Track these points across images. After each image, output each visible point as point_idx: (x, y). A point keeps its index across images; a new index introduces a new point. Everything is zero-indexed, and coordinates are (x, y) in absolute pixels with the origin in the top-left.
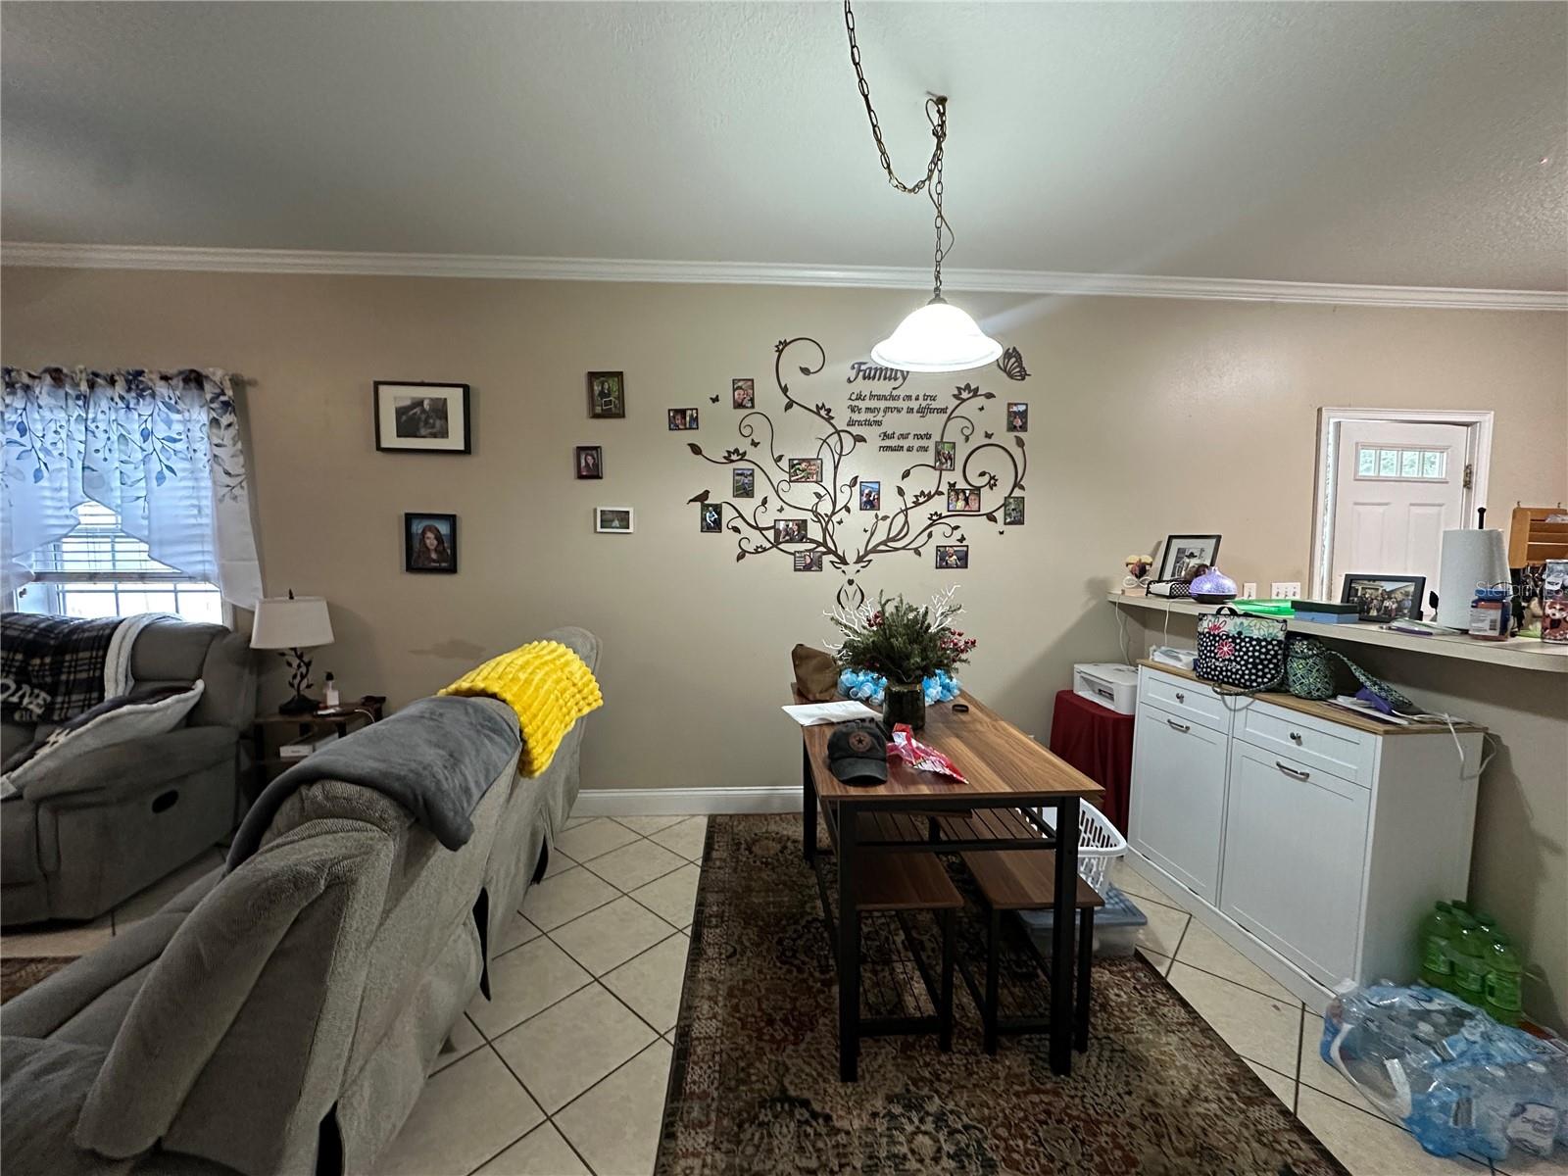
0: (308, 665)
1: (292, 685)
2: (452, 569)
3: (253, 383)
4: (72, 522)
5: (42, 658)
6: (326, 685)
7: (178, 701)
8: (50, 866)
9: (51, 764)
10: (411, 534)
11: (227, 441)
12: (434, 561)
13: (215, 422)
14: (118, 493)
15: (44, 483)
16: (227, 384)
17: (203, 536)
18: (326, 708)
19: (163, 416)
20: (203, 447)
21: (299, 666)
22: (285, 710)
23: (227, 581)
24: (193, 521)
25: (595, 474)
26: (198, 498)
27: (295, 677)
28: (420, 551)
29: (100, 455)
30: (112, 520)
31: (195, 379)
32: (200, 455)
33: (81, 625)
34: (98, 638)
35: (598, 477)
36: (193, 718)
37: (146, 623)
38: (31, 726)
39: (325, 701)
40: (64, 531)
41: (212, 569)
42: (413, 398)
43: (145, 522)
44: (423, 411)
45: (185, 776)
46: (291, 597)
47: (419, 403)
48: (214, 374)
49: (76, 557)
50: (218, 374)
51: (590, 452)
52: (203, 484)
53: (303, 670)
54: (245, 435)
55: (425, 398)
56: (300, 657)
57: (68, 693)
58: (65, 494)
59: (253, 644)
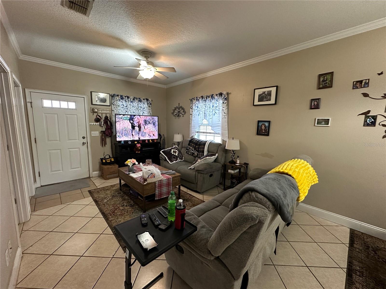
0: (235, 154)
1: (231, 157)
2: (268, 135)
3: (230, 93)
4: (202, 123)
5: (197, 146)
6: (237, 159)
7: (214, 157)
8: (197, 182)
9: (198, 165)
10: (259, 126)
11: (225, 107)
12: (264, 133)
13: (223, 102)
14: (208, 117)
15: (199, 116)
16: (226, 94)
17: (219, 125)
18: (237, 164)
19: (216, 102)
20: (221, 108)
21: (233, 154)
22: (230, 162)
23: (223, 135)
24: (218, 123)
25: (317, 107)
26: (219, 118)
27: (232, 156)
28: (260, 130)
29: (206, 111)
30: (206, 122)
31: (221, 94)
32: (220, 109)
33: (202, 141)
34: (204, 143)
35: (318, 108)
36: (216, 161)
37: (210, 142)
38: (195, 157)
39: (237, 162)
40: (201, 124)
41: (220, 132)
42: (263, 92)
43: (211, 123)
44: (265, 94)
45: (214, 172)
46: (233, 139)
47: (264, 93)
48: (224, 93)
49: (202, 129)
50: (225, 93)
51: (316, 100)
52: (220, 115)
53: (234, 155)
54: (228, 105)
55: (266, 91)
56: (233, 152)
57: (200, 153)
58: (202, 118)
59: (226, 148)
